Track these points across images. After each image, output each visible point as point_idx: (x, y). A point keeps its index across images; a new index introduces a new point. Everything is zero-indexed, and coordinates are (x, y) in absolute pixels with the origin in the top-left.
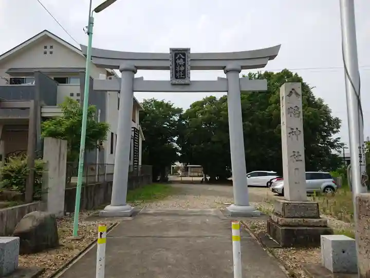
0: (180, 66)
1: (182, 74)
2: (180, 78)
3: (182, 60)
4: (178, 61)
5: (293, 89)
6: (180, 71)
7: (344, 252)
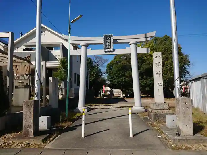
0: (108, 43)
1: (109, 46)
2: (109, 48)
3: (109, 40)
4: (107, 41)
5: (158, 55)
6: (108, 45)
7: (174, 120)
